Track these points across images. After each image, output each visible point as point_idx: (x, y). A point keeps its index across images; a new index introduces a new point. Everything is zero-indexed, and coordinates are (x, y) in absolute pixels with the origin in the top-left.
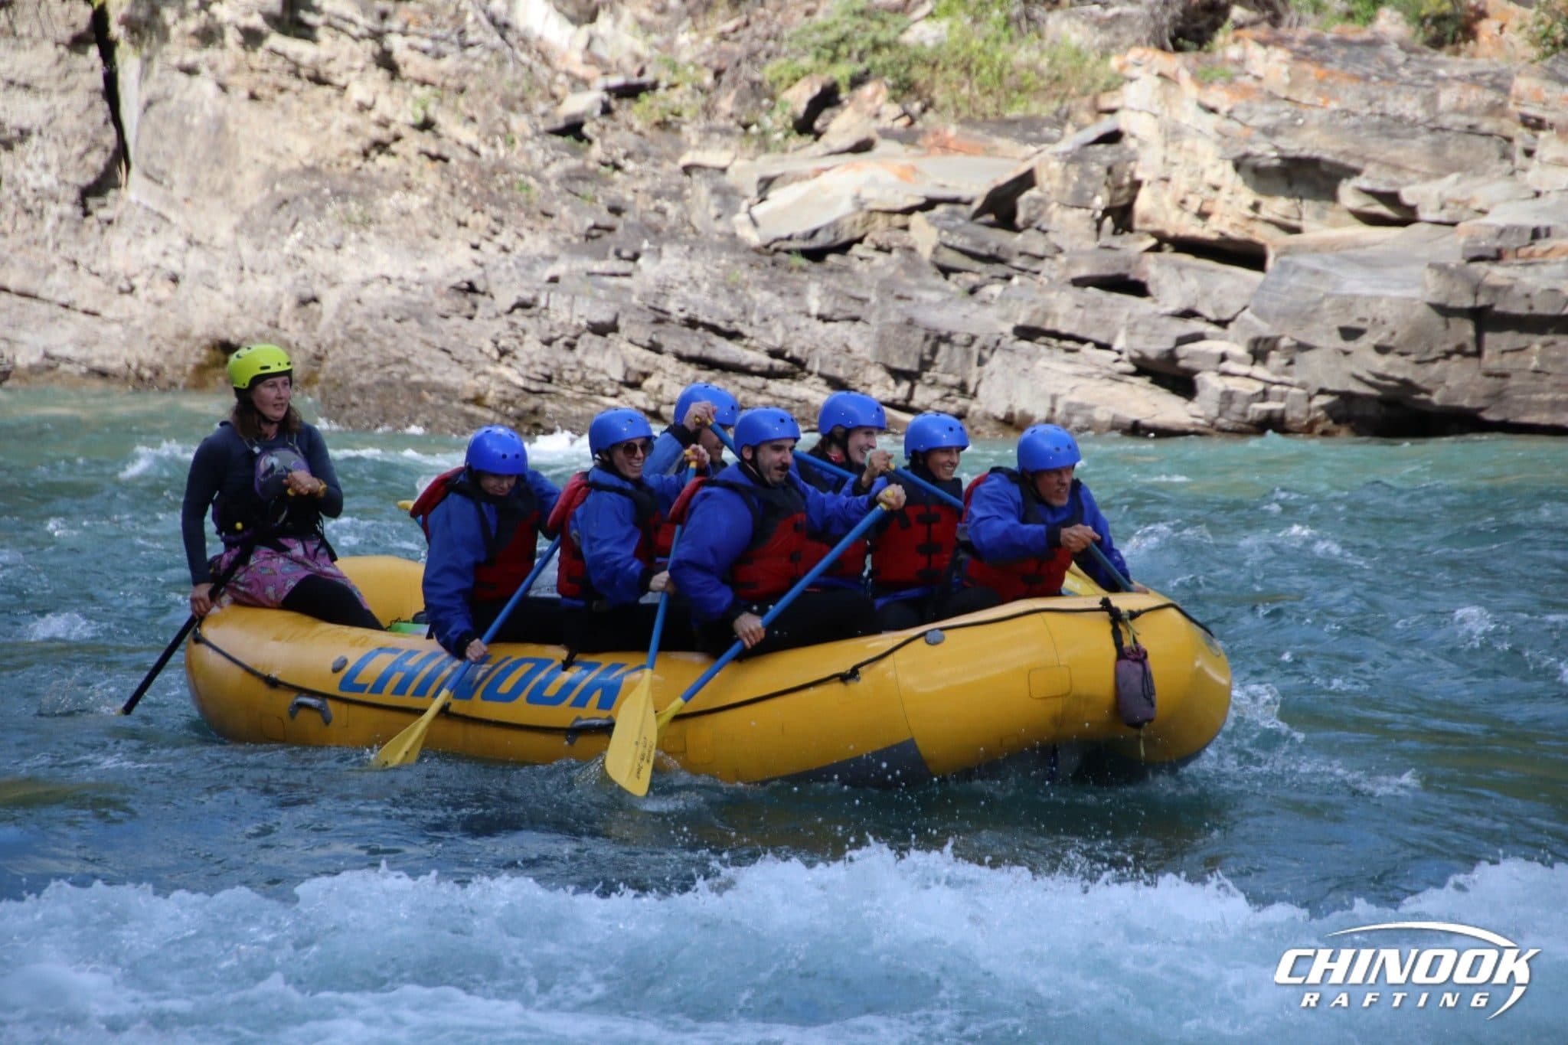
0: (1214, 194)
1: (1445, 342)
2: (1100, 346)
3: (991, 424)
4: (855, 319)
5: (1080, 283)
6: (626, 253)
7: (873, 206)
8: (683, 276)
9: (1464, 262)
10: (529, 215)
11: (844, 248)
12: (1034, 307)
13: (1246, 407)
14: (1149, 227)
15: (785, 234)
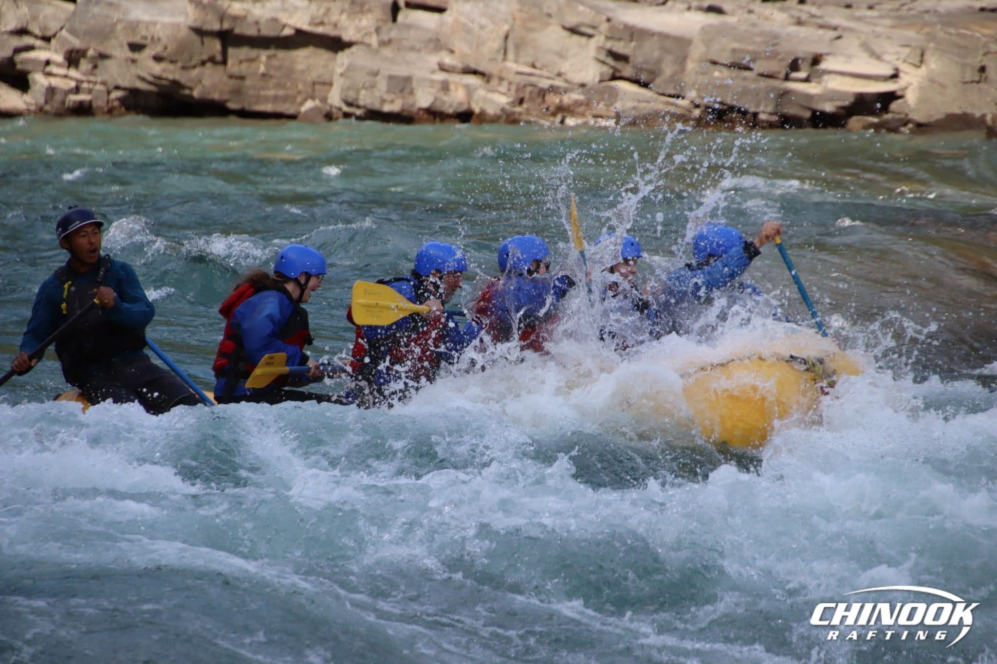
1: (201, 54)
13: (65, 99)
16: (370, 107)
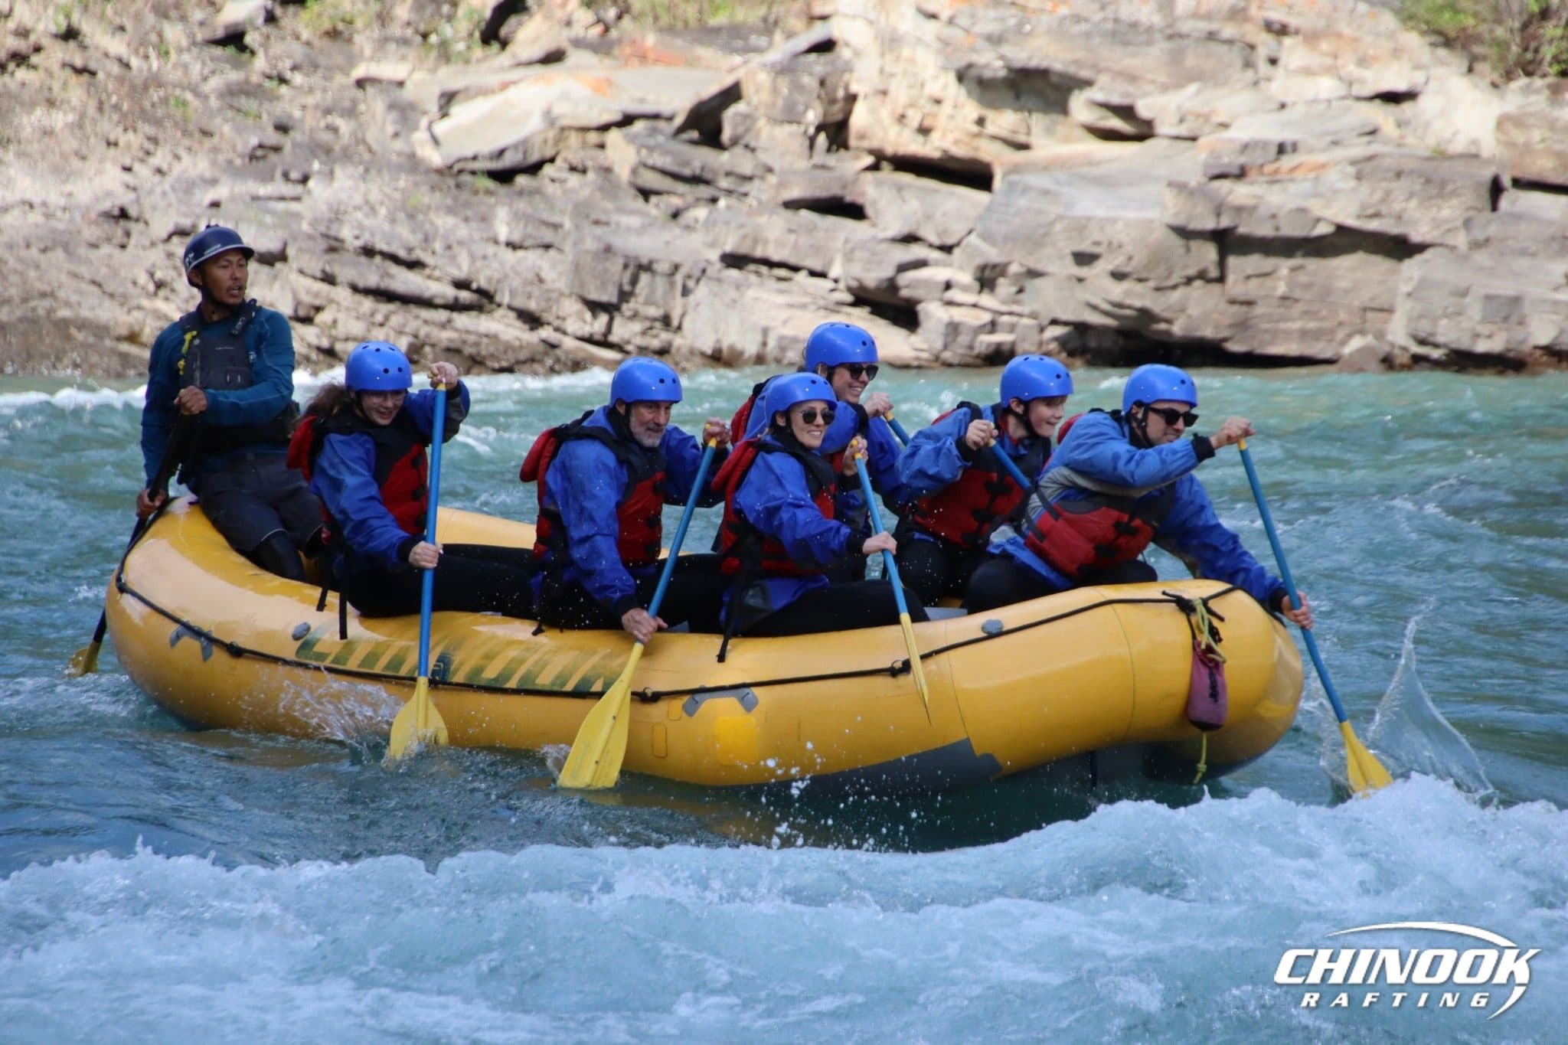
0: (935, 108)
1: (1186, 267)
2: (813, 274)
3: (698, 360)
4: (547, 247)
5: (792, 205)
6: (295, 175)
7: (565, 122)
8: (358, 199)
9: (1205, 180)
10: (186, 133)
11: (534, 169)
12: (742, 232)
13: (973, 340)
14: (866, 144)
15: (469, 153)
16: (1454, 346)
